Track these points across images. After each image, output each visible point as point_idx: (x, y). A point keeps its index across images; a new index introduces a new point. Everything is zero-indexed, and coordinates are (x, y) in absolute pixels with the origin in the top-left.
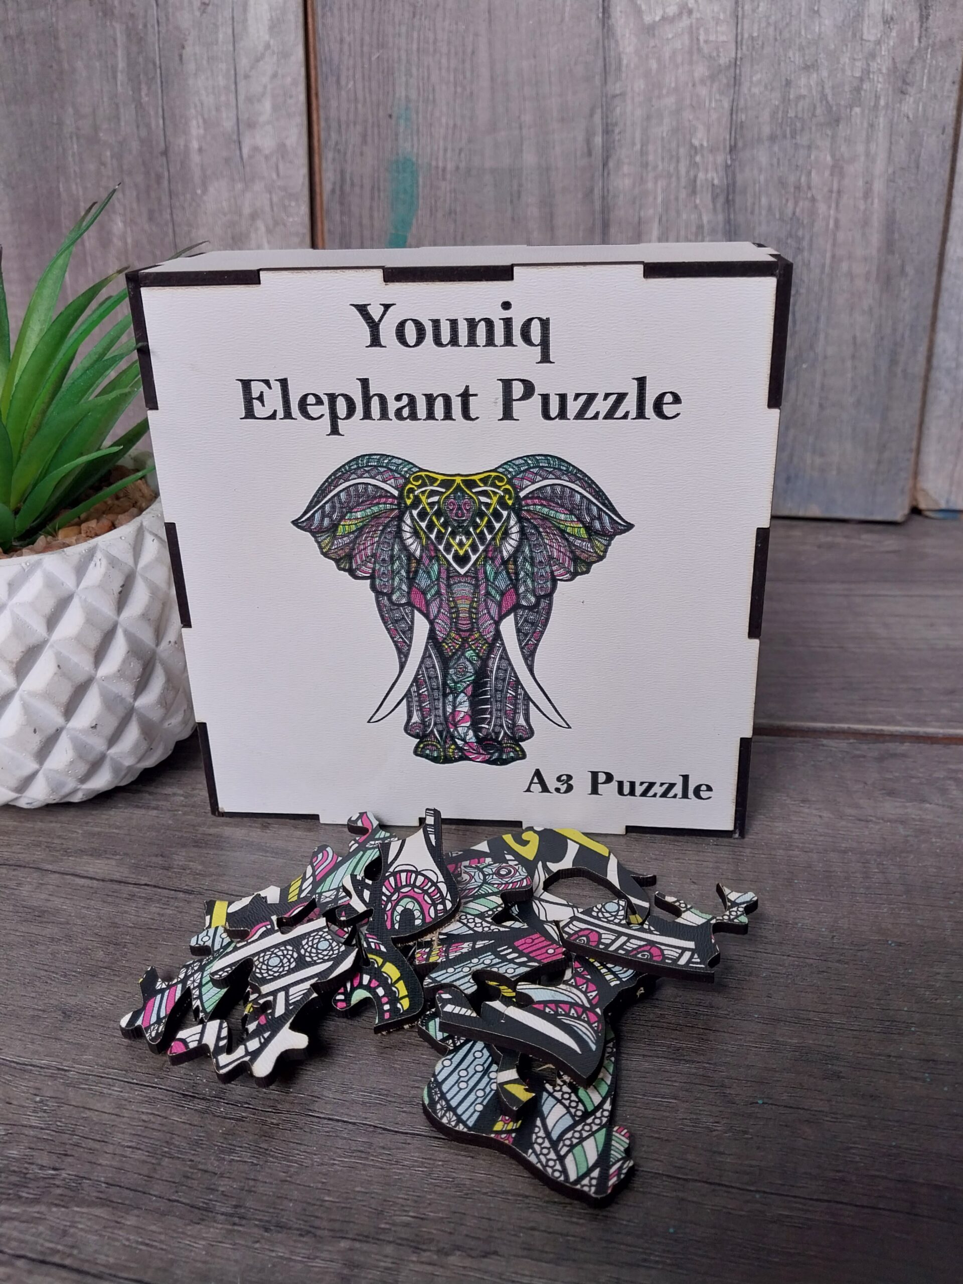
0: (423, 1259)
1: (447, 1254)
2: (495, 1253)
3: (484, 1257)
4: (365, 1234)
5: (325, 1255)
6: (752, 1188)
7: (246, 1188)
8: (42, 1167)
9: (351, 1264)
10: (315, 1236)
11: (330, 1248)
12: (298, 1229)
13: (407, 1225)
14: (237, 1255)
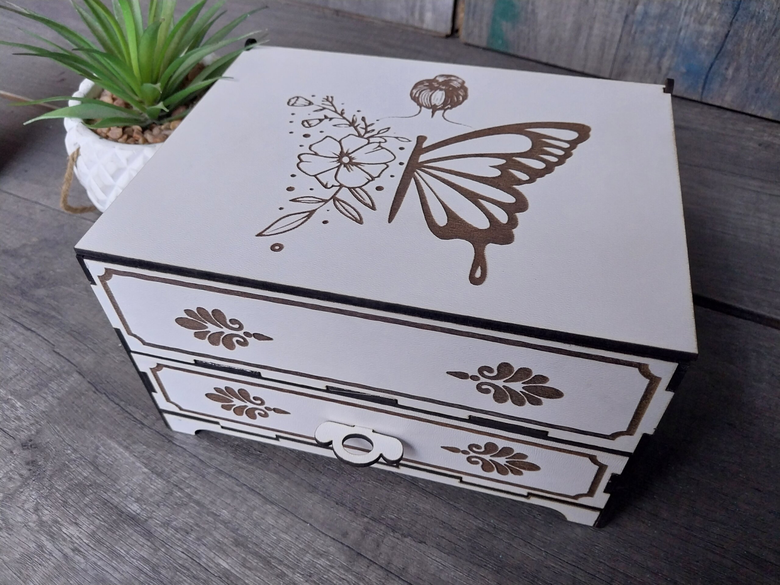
0: (395, 536)
1: (405, 537)
2: (425, 543)
3: (420, 543)
4: (375, 518)
5: (358, 523)
6: (543, 549)
7: (332, 483)
8: (255, 450)
9: (367, 530)
10: (355, 512)
11: (360, 519)
12: (349, 507)
13: (392, 519)
14: (324, 511)
